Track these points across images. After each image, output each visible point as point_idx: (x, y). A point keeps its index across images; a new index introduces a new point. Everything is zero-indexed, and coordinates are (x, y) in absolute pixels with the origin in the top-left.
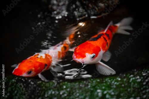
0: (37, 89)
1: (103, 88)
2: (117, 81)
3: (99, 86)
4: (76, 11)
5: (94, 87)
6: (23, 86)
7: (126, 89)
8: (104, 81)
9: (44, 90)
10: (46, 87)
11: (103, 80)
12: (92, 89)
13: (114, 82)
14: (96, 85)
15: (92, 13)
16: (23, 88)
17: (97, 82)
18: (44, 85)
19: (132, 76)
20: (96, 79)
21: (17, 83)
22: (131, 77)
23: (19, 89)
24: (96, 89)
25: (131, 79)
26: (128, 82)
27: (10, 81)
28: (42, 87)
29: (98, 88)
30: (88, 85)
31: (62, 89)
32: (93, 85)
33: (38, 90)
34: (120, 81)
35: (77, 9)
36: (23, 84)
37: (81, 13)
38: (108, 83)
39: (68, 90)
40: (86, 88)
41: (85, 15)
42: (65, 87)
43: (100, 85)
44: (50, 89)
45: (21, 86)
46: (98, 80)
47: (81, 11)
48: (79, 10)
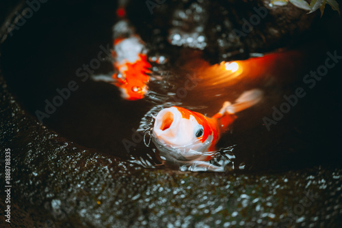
0: (132, 179)
1: (254, 192)
2: (282, 183)
3: (245, 189)
4: (222, 38)
5: (236, 189)
6: (108, 172)
7: (297, 199)
8: (257, 181)
9: (146, 182)
10: (149, 178)
11: (255, 179)
12: (232, 192)
13: (276, 185)
14: (240, 186)
15: (254, 46)
16: (109, 174)
17: (243, 179)
18: (146, 174)
19: (311, 177)
20: (243, 176)
21: (97, 165)
22: (309, 179)
23: (102, 175)
24: (241, 193)
25: (309, 184)
26: (303, 188)
27: (86, 160)
28: (142, 177)
29: (244, 191)
30: (226, 184)
31: (179, 186)
32: (235, 185)
33: (134, 181)
34: (287, 183)
35: (224, 35)
36: (109, 169)
37: (233, 43)
38: (264, 186)
39: (189, 188)
40: (222, 189)
41: (238, 48)
42: (183, 182)
43: (247, 186)
44: (156, 183)
45: (105, 171)
46: (246, 178)
47: (232, 41)
48: (227, 36)
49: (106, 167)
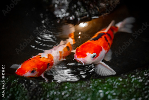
0: (38, 89)
1: (105, 88)
2: (119, 81)
3: (100, 87)
4: (77, 11)
5: (96, 87)
6: (24, 87)
7: (128, 89)
8: (106, 82)
9: (46, 90)
10: (47, 87)
11: (105, 81)
12: (94, 90)
13: (116, 83)
14: (97, 86)
15: (93, 13)
16: (25, 88)
17: (98, 82)
18: (46, 85)
19: (133, 76)
20: (98, 80)
23: (21, 89)
24: (98, 90)
25: (133, 80)
26: (130, 83)
27: (12, 81)
28: (44, 87)
29: (100, 88)
31: (64, 90)
32: (95, 86)
33: (40, 90)
34: (122, 81)
35: (78, 9)
36: (25, 85)
37: (83, 13)
39: (70, 90)
40: (88, 88)
41: (86, 15)
42: (66, 87)
43: (101, 85)
44: (52, 90)
45: (23, 86)
46: (100, 81)
47: (82, 11)
48: (80, 10)
49: (23, 84)
